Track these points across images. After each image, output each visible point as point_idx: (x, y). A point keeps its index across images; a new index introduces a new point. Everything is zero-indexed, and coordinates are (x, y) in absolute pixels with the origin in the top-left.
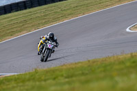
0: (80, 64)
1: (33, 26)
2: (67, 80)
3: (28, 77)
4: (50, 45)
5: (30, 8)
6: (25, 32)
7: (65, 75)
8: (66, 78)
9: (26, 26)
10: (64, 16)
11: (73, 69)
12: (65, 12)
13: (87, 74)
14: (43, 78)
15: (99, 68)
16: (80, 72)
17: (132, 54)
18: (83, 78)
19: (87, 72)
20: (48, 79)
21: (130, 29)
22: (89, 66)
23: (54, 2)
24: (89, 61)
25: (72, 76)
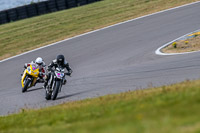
0: (88, 103)
1: (18, 46)
2: (69, 125)
3: (12, 121)
4: (59, 73)
5: (14, 20)
6: (7, 55)
7: (66, 118)
8: (68, 122)
9: (9, 46)
10: (65, 33)
11: (77, 109)
12: (65, 27)
13: (98, 117)
14: (34, 122)
15: (115, 108)
16: (89, 114)
17: (164, 87)
18: (92, 122)
19: (98, 114)
20: (41, 125)
21: (161, 51)
22: (102, 105)
23: (50, 12)
24: (101, 98)
25: (76, 120)
